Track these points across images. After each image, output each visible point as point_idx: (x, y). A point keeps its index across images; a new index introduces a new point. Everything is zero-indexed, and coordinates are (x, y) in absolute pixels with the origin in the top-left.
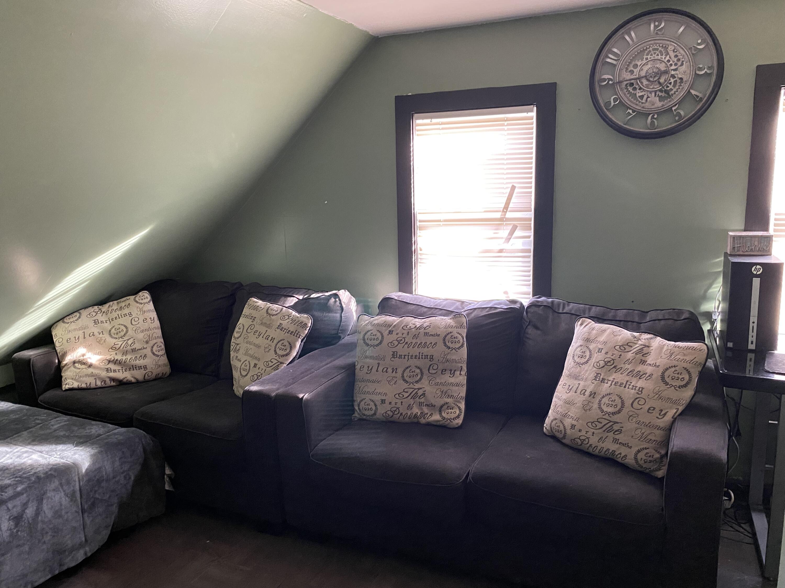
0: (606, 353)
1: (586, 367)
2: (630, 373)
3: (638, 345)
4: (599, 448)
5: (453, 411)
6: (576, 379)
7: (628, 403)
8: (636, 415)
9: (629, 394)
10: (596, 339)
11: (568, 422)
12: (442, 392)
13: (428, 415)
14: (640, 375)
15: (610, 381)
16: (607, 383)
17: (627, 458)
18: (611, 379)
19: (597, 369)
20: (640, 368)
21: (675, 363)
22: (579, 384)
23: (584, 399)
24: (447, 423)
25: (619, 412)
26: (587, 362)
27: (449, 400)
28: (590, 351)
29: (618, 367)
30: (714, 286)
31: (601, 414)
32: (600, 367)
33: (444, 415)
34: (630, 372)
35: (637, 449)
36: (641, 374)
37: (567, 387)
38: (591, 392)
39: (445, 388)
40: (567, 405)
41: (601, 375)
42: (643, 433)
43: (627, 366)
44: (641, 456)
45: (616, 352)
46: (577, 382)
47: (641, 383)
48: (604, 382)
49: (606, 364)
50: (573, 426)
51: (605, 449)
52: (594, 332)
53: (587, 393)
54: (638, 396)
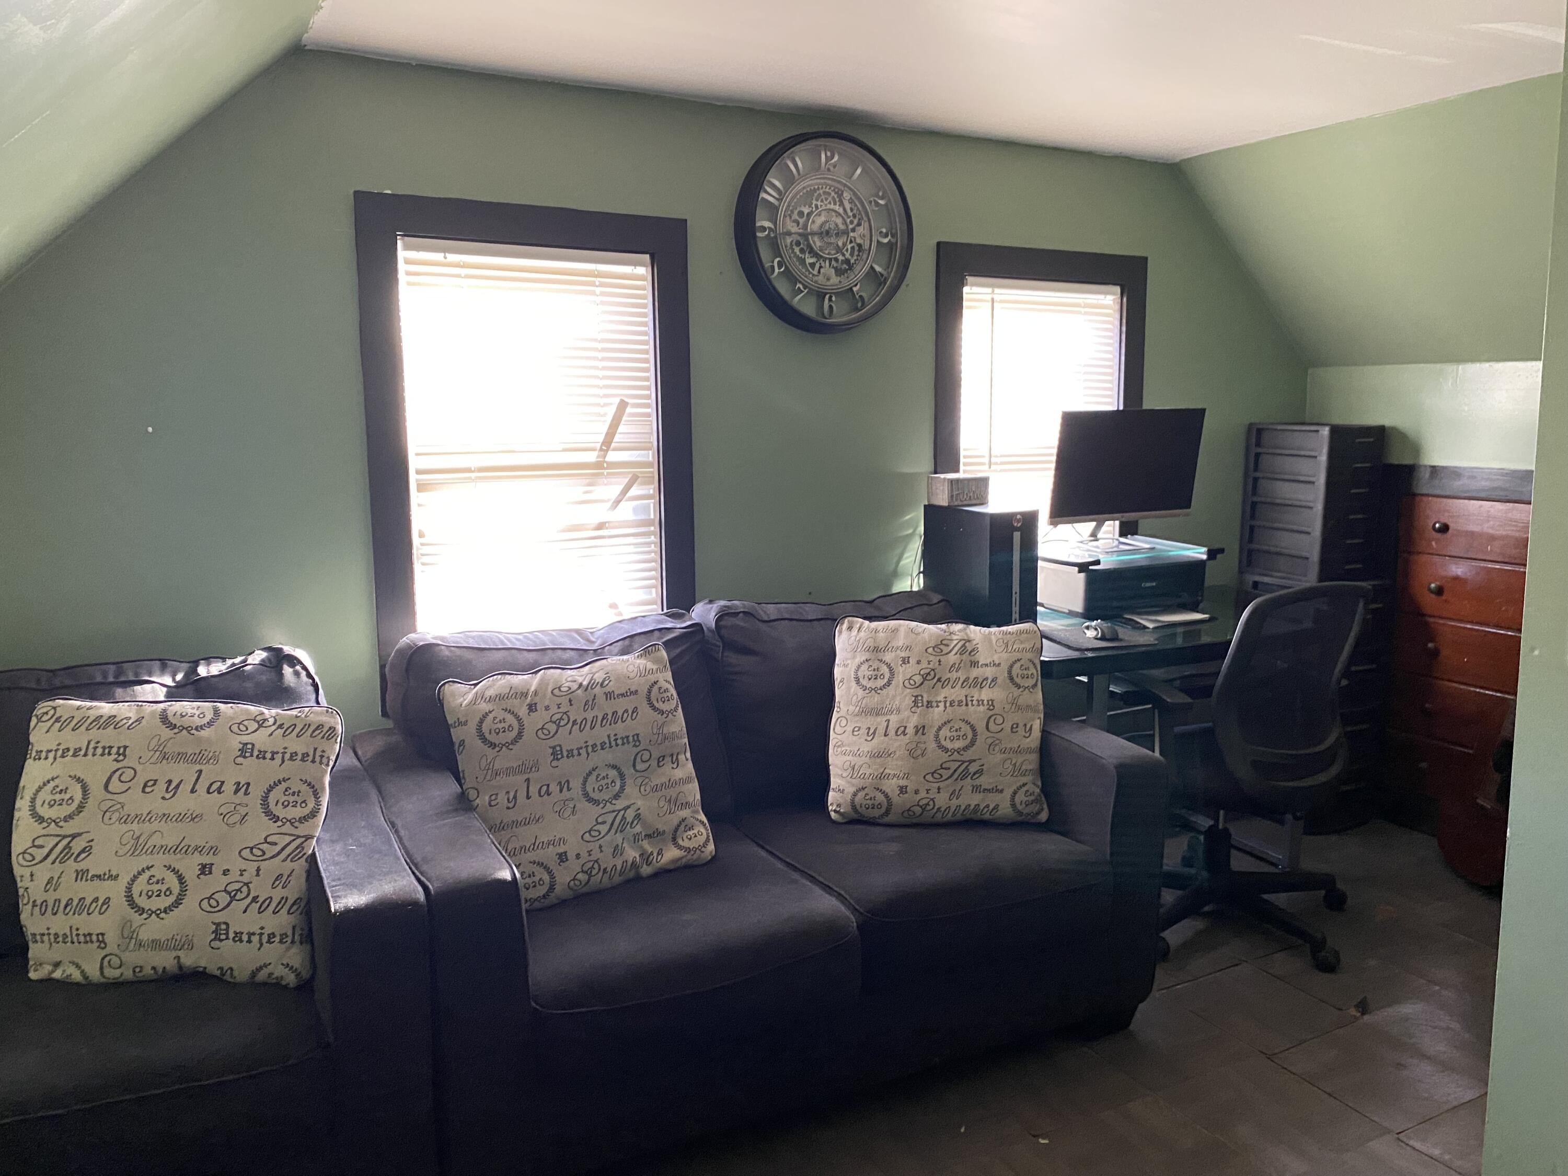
0: (919, 662)
1: (890, 690)
2: (965, 683)
3: (955, 642)
4: (953, 809)
5: (695, 831)
6: (877, 715)
7: (980, 727)
8: (997, 742)
9: (977, 714)
10: (890, 645)
11: (891, 786)
12: (670, 801)
13: (655, 855)
14: (979, 683)
15: (940, 702)
16: (938, 706)
17: (999, 808)
18: (940, 698)
19: (912, 690)
20: (975, 673)
21: (1019, 655)
22: (889, 721)
23: (908, 741)
24: (695, 856)
25: (972, 743)
26: (889, 683)
27: (685, 813)
28: (889, 666)
29: (943, 680)
30: (906, 555)
31: (945, 757)
32: (917, 685)
33: (686, 843)
34: (964, 681)
35: (1011, 790)
36: (980, 680)
37: (864, 731)
38: (916, 727)
39: (672, 793)
40: (878, 760)
41: (922, 697)
42: (1015, 764)
43: (954, 675)
44: (1020, 797)
45: (931, 658)
46: (882, 720)
47: (986, 694)
48: (932, 707)
49: (925, 679)
50: (903, 790)
51: (963, 808)
52: (881, 635)
53: (910, 730)
54: (991, 713)
